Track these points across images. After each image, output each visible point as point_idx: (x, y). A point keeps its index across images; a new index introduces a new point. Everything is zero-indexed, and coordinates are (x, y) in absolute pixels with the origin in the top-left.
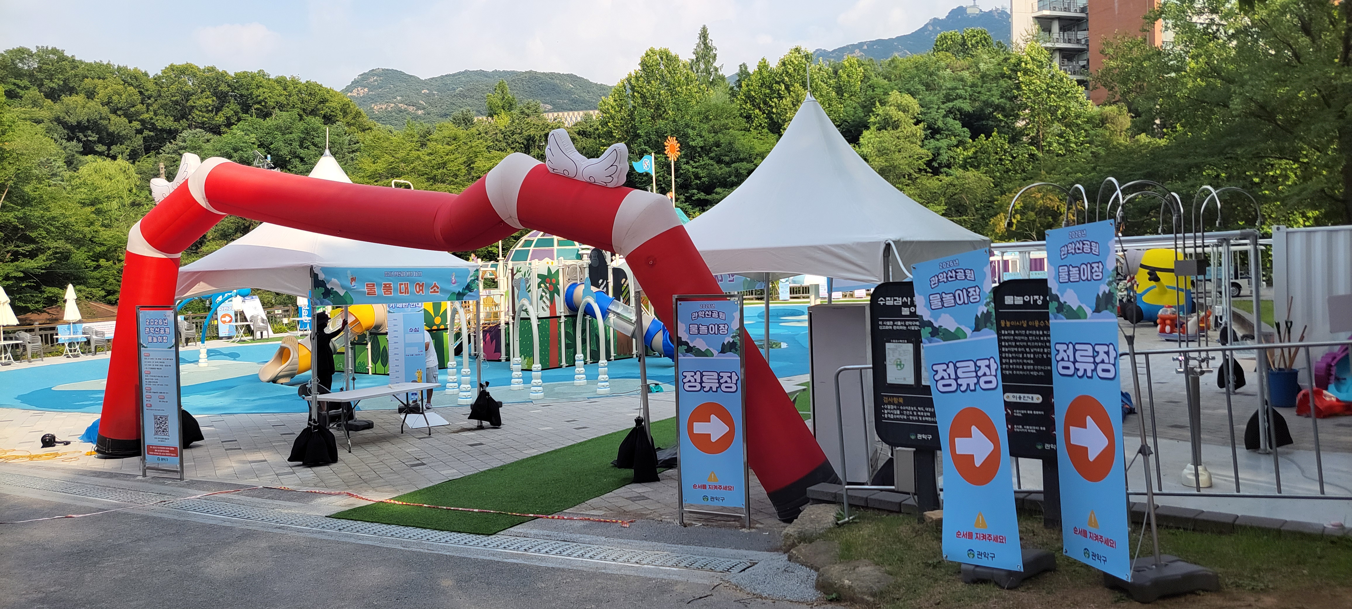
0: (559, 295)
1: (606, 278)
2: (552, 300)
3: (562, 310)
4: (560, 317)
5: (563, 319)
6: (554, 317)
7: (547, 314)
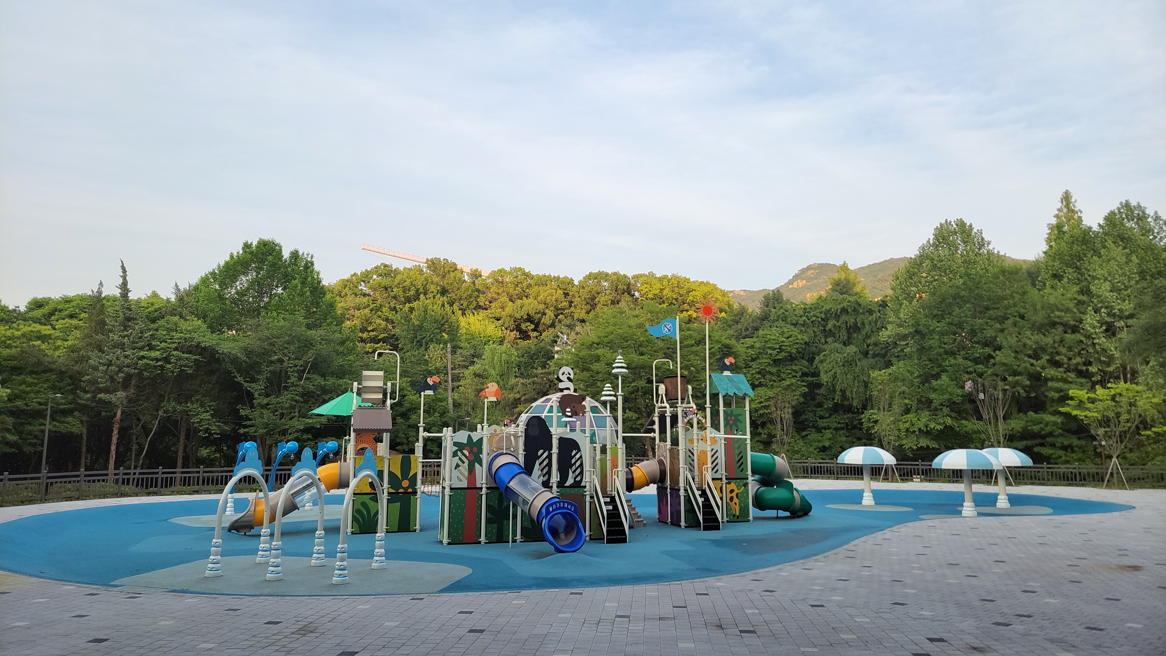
0: (481, 465)
1: (550, 448)
2: (471, 470)
3: (484, 481)
4: (481, 488)
5: (484, 491)
6: (472, 488)
7: (464, 484)
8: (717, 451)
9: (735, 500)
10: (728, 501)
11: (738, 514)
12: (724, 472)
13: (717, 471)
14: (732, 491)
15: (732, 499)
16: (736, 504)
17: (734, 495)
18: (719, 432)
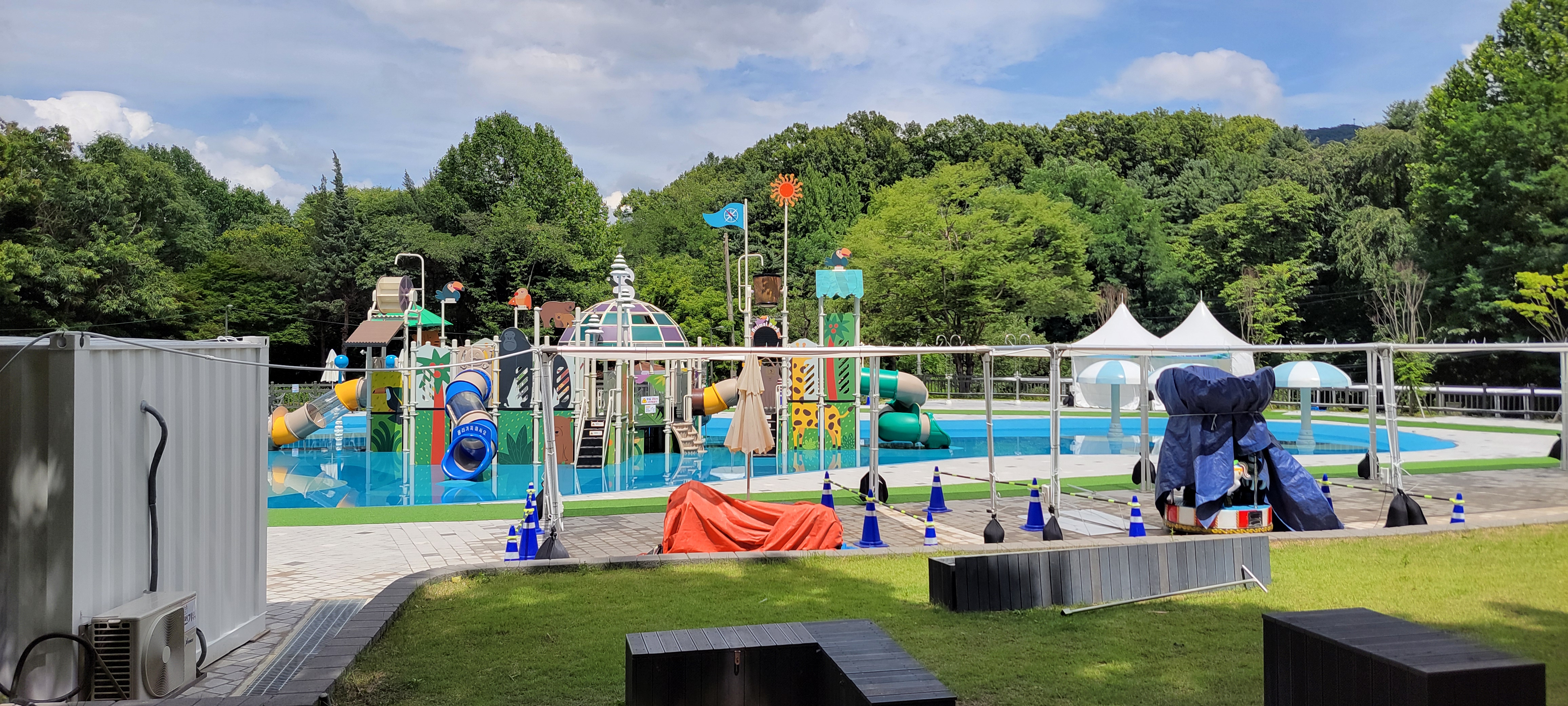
2: (438, 389)
6: (440, 409)
7: (430, 404)
8: (813, 367)
9: (836, 427)
10: (827, 428)
11: (839, 445)
12: (822, 393)
13: (813, 391)
14: (832, 416)
15: (831, 426)
16: (837, 432)
17: (835, 421)
18: (818, 343)
